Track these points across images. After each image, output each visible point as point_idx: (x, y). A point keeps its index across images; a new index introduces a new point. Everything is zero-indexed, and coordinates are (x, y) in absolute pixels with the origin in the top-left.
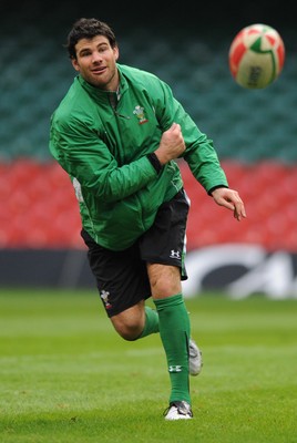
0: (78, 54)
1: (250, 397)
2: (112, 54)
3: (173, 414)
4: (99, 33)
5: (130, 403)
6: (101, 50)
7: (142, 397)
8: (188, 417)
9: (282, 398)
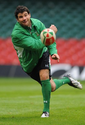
0: (18, 17)
1: (67, 110)
2: (29, 16)
3: (43, 116)
4: (25, 11)
5: (30, 112)
6: (25, 16)
7: (34, 110)
8: (48, 116)
9: (76, 111)
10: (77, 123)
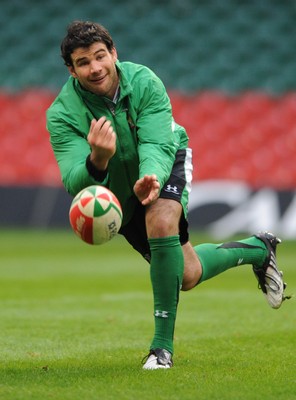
0: (74, 63)
1: (234, 345)
2: (111, 59)
3: (152, 363)
4: (96, 41)
6: (99, 58)
8: (168, 366)
9: (268, 346)
10: (270, 388)
